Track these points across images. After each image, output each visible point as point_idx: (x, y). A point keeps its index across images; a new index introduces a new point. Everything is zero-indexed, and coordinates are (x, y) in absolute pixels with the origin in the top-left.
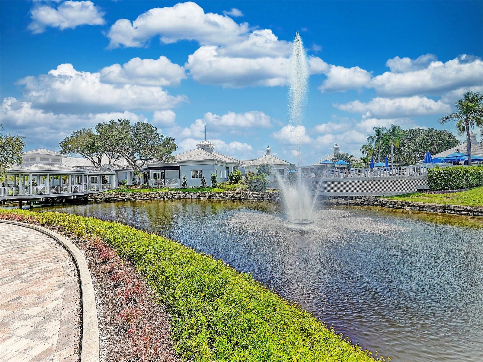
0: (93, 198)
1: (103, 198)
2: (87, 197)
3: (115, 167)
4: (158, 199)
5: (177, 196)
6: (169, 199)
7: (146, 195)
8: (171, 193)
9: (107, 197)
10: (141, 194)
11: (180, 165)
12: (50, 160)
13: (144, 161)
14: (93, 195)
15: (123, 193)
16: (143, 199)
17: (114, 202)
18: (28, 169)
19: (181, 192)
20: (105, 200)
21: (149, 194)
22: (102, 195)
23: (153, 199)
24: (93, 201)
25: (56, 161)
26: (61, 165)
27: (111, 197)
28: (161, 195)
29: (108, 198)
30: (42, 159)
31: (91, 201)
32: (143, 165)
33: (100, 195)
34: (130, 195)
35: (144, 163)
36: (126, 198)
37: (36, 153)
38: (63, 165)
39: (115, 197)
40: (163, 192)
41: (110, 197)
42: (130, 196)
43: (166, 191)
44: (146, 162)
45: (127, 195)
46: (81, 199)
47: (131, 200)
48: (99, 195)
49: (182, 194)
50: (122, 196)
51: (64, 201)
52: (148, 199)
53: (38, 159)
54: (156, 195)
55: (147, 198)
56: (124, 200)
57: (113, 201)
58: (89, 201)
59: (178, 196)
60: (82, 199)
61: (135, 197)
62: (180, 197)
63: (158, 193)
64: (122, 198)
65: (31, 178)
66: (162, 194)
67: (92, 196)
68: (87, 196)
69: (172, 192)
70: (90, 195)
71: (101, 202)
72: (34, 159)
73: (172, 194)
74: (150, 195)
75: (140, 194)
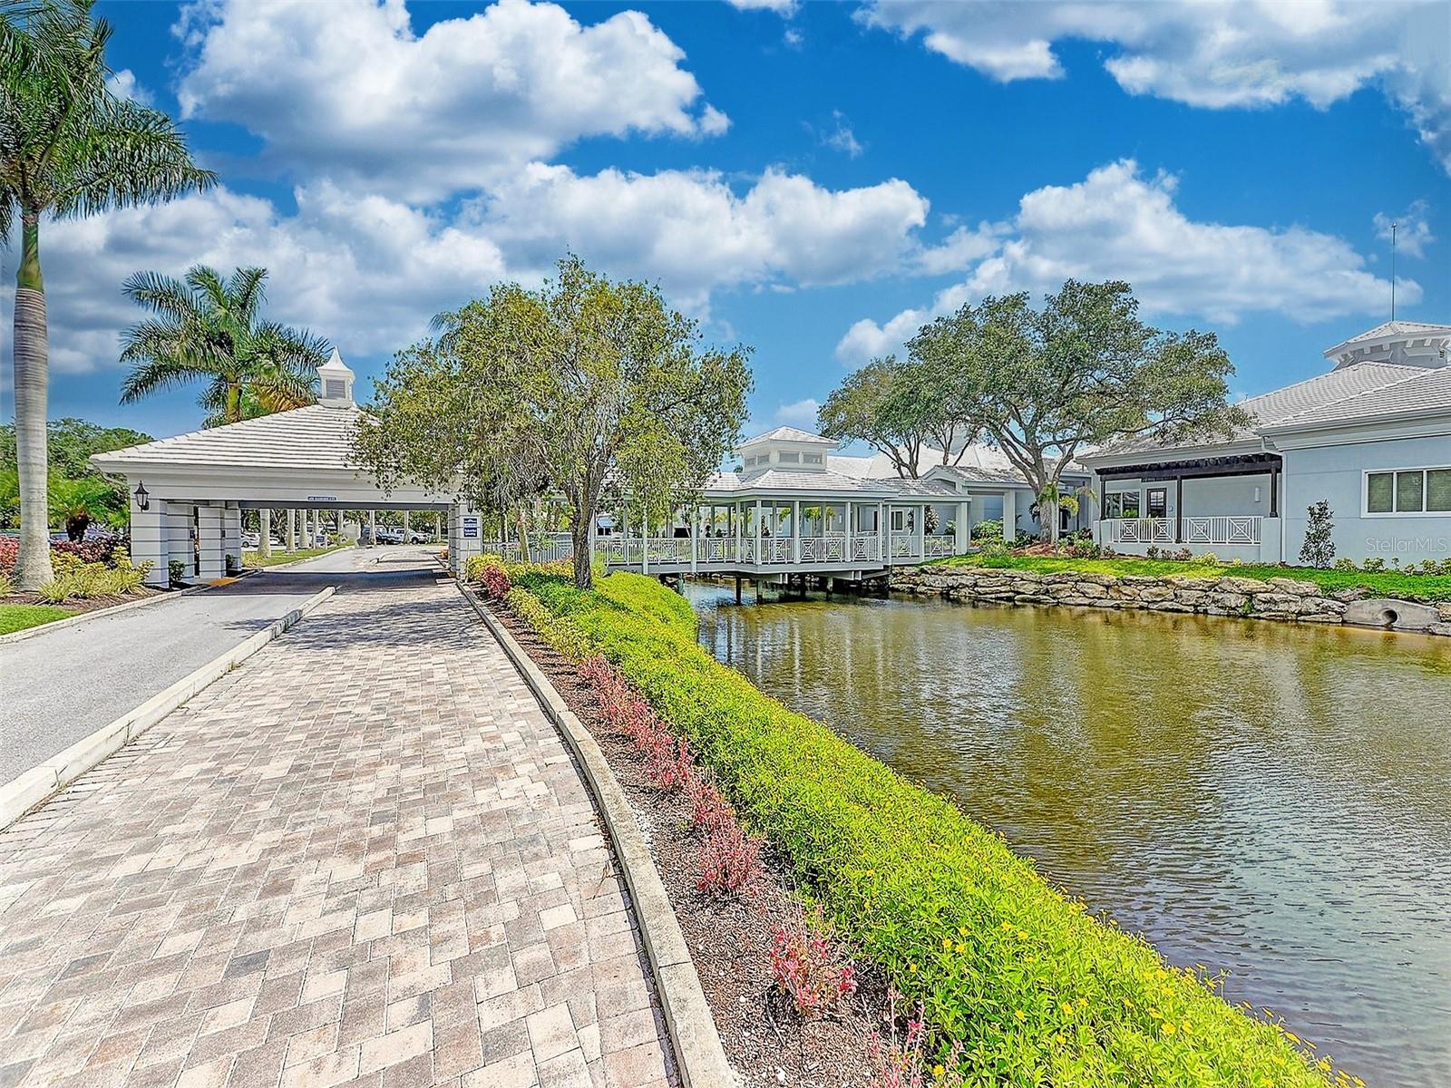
0: (904, 583)
1: (939, 583)
2: (888, 576)
3: (967, 475)
4: (1167, 610)
5: (1282, 607)
6: (1232, 615)
7: (1108, 587)
8: (1245, 588)
9: (950, 581)
10: (1083, 581)
11: (1279, 447)
12: (801, 457)
13: (1068, 448)
14: (904, 571)
15: (1009, 572)
16: (1090, 605)
17: (975, 602)
18: (754, 486)
19: (1307, 586)
20: (941, 594)
21: (1120, 583)
22: (932, 573)
23: (1141, 608)
24: (903, 591)
25: (814, 460)
26: (823, 472)
27: (965, 583)
28: (1185, 593)
29: (952, 588)
30: (784, 457)
31: (897, 590)
32: (1064, 462)
33: (926, 572)
34: (1037, 582)
35: (1070, 457)
36: (1019, 593)
37: (773, 437)
38: (830, 474)
39: (976, 585)
40: (1196, 580)
41: (960, 584)
42: (1033, 585)
43: (1209, 575)
44: (1076, 453)
45: (1022, 580)
46: (869, 580)
47: (1039, 602)
48: (923, 571)
49: (1318, 600)
50: (1002, 585)
51: (830, 585)
52: (1118, 607)
53: (774, 458)
54: (1155, 590)
55: (1112, 598)
56: (1009, 599)
57: (970, 598)
58: (894, 590)
59: (1294, 608)
60: (872, 581)
61: (1058, 590)
62: (1300, 613)
63: (1169, 582)
64: (1003, 589)
65: (758, 512)
66: (1188, 588)
67: (902, 573)
68: (885, 573)
69: (1252, 584)
70: (896, 570)
71: (930, 598)
72: (765, 459)
73: (1250, 595)
74: (1127, 590)
75: (1076, 582)
